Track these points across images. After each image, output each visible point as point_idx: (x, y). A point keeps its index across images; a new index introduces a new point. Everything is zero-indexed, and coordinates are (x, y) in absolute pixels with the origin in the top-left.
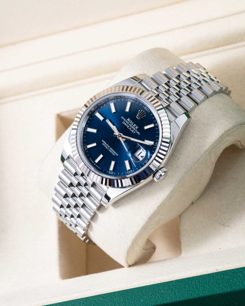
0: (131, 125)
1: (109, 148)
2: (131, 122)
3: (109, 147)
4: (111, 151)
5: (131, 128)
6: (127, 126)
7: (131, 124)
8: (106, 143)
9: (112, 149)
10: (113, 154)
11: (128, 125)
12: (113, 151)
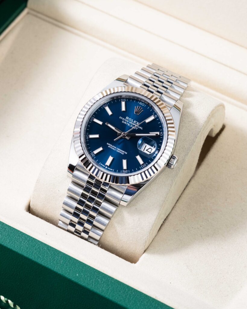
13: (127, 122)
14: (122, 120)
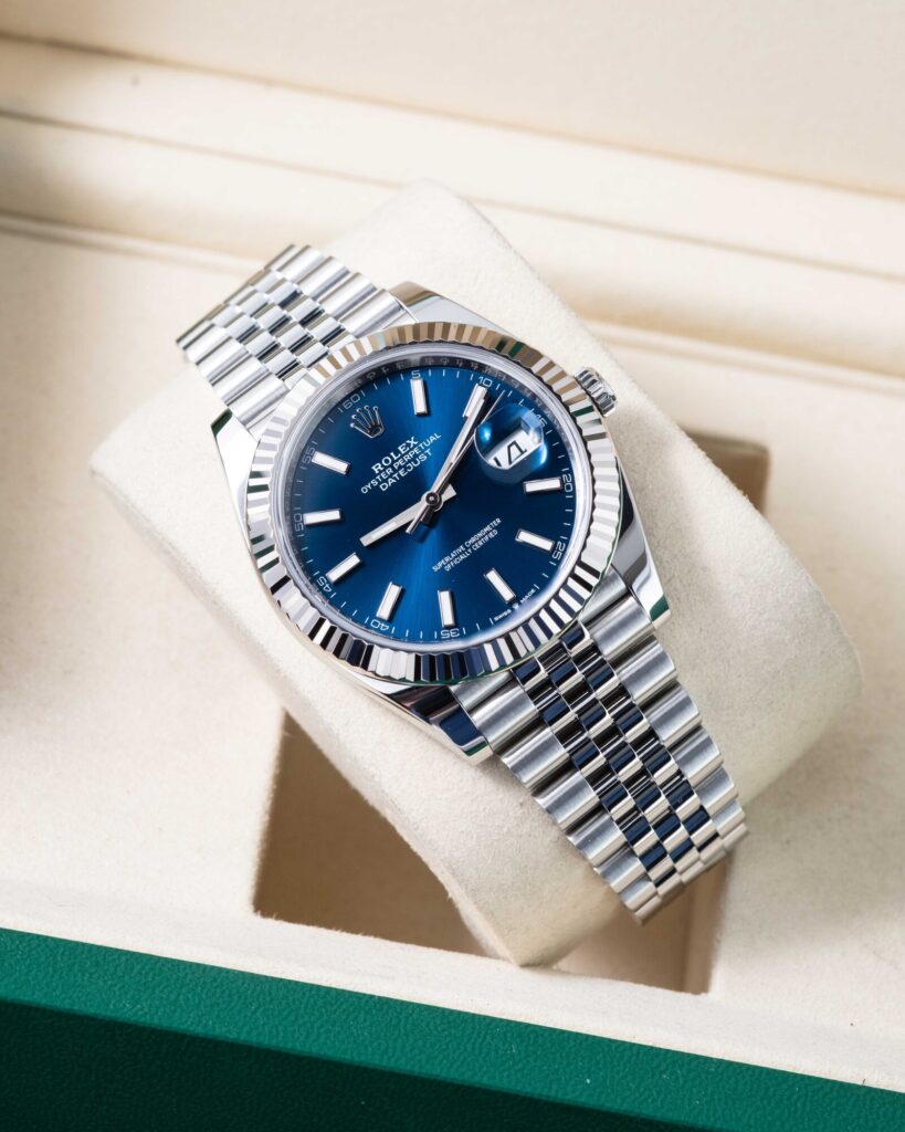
0: (400, 462)
1: (467, 548)
2: (387, 461)
3: (465, 546)
4: (481, 543)
5: (409, 461)
6: (399, 475)
7: (394, 461)
8: (447, 559)
9: (473, 540)
10: (491, 535)
11: (395, 471)
12: (480, 535)
13: (392, 474)
14: (376, 489)
